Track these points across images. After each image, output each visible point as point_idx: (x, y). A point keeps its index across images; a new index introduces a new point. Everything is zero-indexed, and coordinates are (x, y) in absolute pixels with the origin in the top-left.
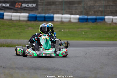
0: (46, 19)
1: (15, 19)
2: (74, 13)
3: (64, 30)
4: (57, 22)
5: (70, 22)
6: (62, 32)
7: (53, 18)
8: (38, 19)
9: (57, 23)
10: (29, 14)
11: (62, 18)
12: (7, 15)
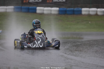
0: (75, 13)
3: (91, 22)
5: (96, 15)
7: (81, 11)
8: (67, 12)
9: (85, 16)
11: (89, 11)
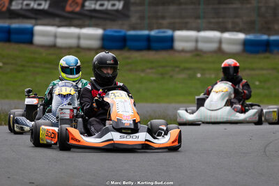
0: (154, 45)
1: (64, 46)
2: (230, 26)
3: (202, 74)
4: (183, 51)
5: (220, 50)
6: (199, 79)
7: (171, 40)
8: (129, 43)
9: (183, 54)
10: (104, 29)
11: (197, 41)
12: (44, 32)
